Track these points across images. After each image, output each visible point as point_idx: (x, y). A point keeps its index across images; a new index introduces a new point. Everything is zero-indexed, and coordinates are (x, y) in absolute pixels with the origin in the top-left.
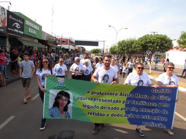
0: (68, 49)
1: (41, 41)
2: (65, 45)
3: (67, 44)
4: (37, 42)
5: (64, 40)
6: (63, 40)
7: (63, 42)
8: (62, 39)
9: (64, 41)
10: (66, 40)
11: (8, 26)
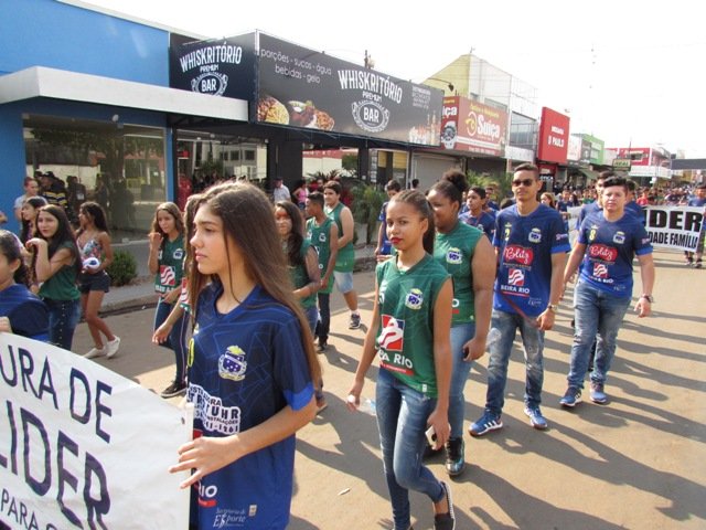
0: (650, 179)
1: (597, 168)
2: (638, 167)
3: (645, 163)
4: (591, 168)
5: (635, 152)
6: (631, 153)
7: (633, 157)
8: (630, 149)
9: (637, 157)
10: (641, 152)
11: (582, 158)
